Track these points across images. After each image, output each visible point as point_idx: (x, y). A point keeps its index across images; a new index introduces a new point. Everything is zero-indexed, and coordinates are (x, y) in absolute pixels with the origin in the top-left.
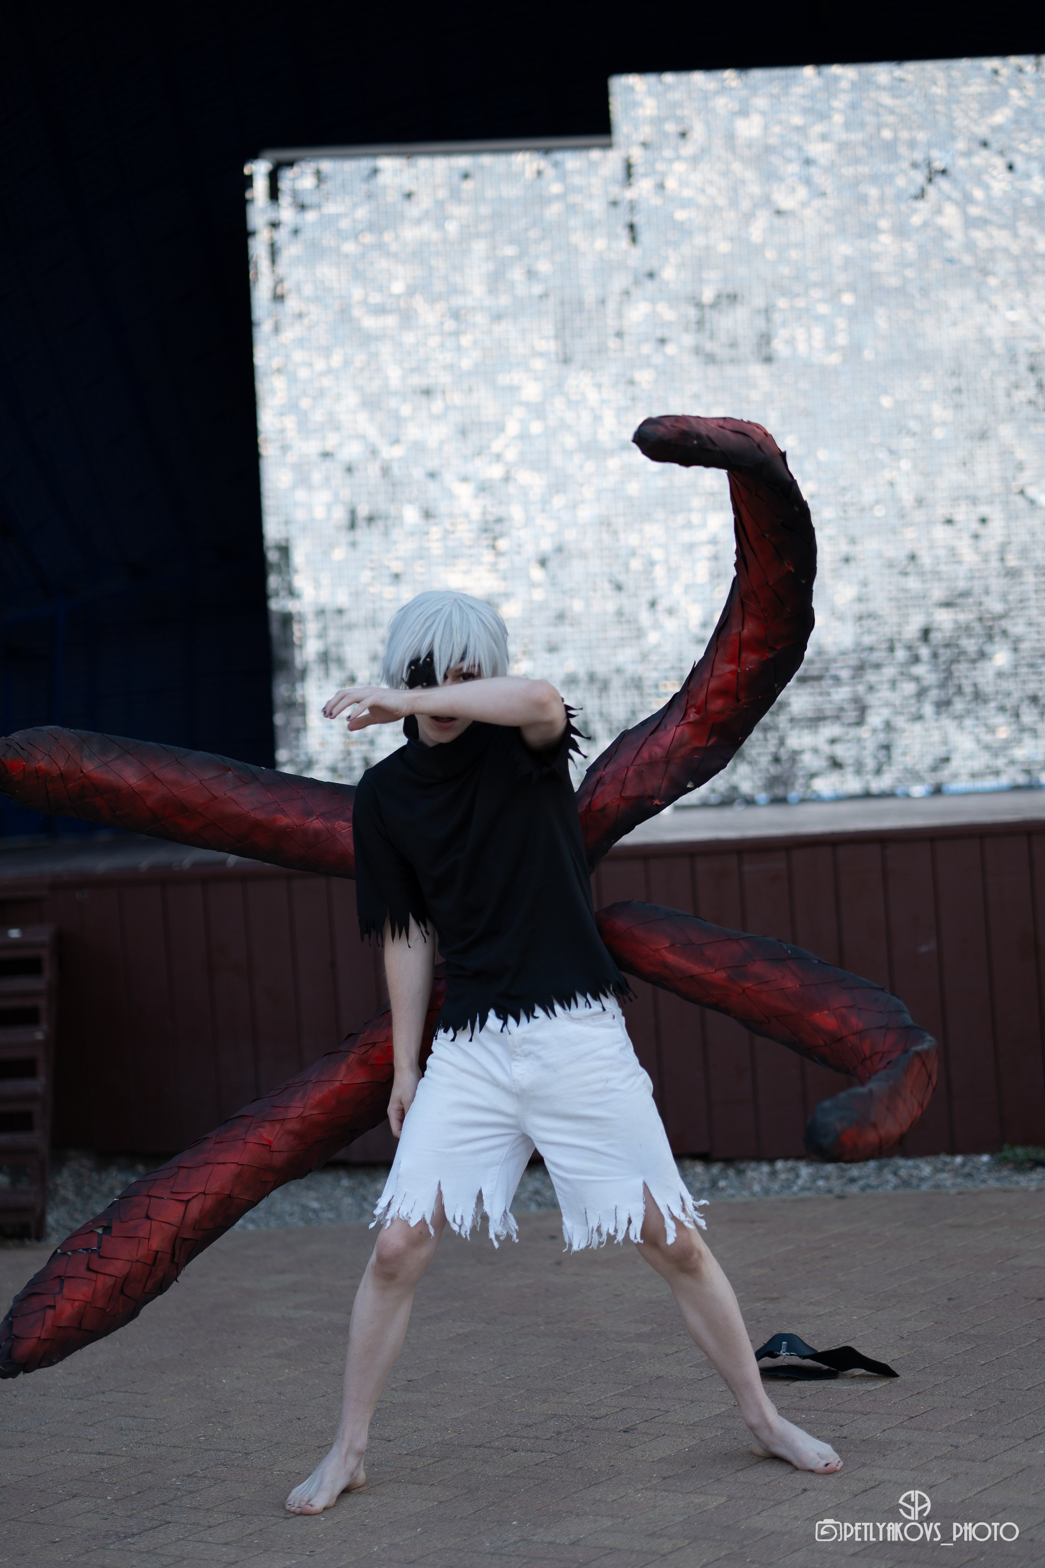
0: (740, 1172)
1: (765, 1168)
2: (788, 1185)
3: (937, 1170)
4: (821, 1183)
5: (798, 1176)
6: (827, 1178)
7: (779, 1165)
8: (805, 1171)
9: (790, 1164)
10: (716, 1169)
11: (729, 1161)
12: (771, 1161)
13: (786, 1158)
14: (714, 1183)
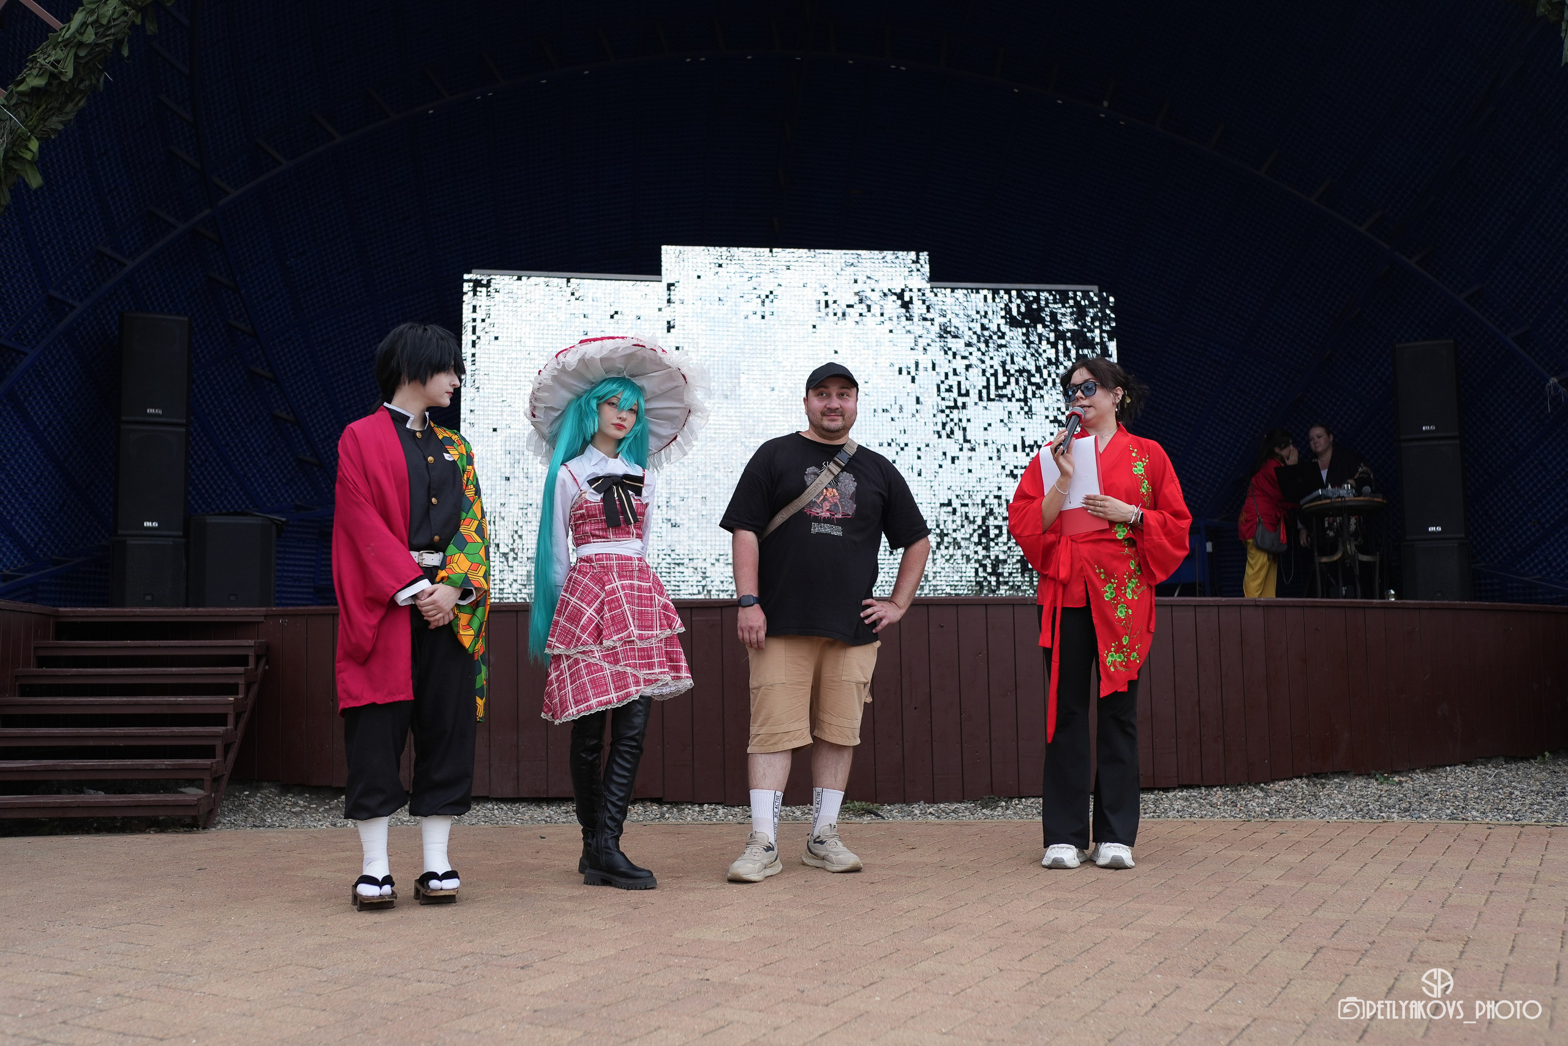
0: (680, 811)
1: (697, 809)
2: (710, 818)
3: (804, 813)
4: (731, 817)
5: (716, 814)
6: (735, 816)
7: (706, 806)
8: (721, 811)
9: (713, 807)
10: (665, 809)
11: (675, 803)
12: (701, 805)
13: (710, 804)
14: (663, 816)
